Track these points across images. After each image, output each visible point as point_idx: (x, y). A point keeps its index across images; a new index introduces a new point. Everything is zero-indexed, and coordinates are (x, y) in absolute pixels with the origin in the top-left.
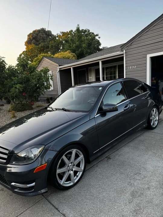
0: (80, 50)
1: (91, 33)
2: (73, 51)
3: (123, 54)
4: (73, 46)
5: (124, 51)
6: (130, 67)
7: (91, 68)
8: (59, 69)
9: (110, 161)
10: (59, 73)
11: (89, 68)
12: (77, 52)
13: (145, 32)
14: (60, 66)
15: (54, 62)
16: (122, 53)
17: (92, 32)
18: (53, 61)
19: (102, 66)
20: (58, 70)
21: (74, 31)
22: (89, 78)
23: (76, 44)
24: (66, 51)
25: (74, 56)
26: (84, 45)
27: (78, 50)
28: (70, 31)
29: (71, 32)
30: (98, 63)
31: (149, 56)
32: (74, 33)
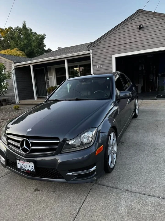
0: (29, 48)
1: (33, 32)
2: (22, 49)
3: (90, 54)
4: (20, 43)
5: (91, 51)
6: (96, 67)
7: (51, 67)
8: (15, 66)
9: (125, 144)
10: (14, 71)
11: (48, 67)
12: (26, 51)
13: (110, 34)
14: (15, 63)
15: (8, 59)
16: (88, 52)
17: (35, 32)
18: (6, 57)
19: (68, 65)
20: (13, 68)
21: (14, 29)
22: (49, 77)
23: (24, 42)
24: (13, 49)
25: (23, 55)
26: (34, 44)
27: (27, 49)
28: (9, 28)
29: (11, 29)
30: (64, 62)
31: (114, 57)
32: (14, 30)
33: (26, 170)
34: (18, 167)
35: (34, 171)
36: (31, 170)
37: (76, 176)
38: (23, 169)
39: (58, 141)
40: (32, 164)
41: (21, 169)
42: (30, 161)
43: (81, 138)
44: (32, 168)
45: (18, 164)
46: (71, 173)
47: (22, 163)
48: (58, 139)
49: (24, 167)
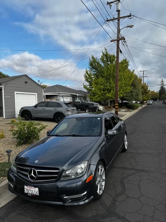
33: (31, 194)
34: (25, 192)
35: (38, 195)
36: (36, 194)
37: (71, 199)
38: (29, 194)
39: (58, 171)
40: (37, 189)
41: (27, 193)
42: (35, 187)
43: (76, 168)
44: (37, 193)
45: (25, 190)
46: (67, 197)
47: (29, 189)
48: (58, 169)
49: (30, 192)
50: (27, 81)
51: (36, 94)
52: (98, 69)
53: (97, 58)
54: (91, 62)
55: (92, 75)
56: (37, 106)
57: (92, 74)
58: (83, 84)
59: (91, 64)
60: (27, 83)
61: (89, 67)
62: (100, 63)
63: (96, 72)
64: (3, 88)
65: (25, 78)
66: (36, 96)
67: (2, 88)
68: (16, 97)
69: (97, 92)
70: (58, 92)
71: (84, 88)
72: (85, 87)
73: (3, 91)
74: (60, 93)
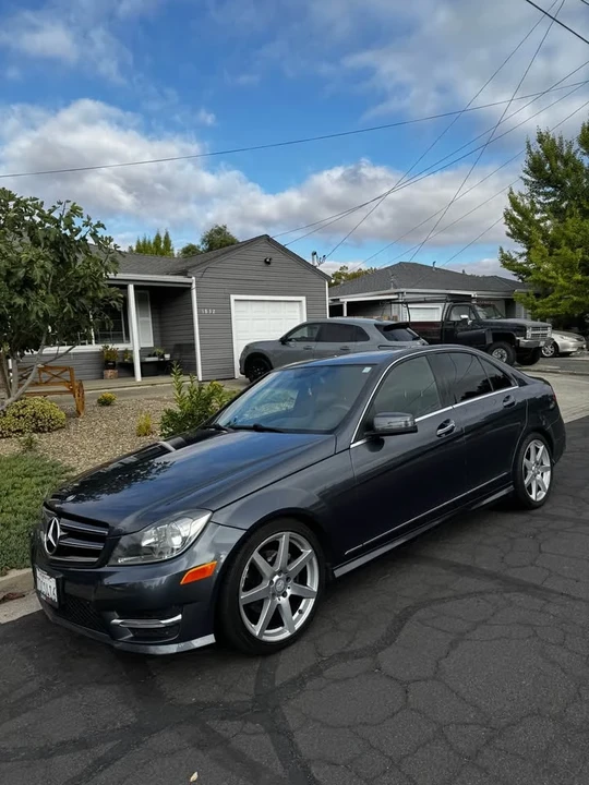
5: (194, 279)
16: (189, 280)
37: (133, 630)
40: (53, 584)
46: (120, 621)
50: (269, 255)
51: (303, 299)
52: (564, 185)
53: (561, 138)
54: (534, 159)
55: (537, 212)
56: (290, 340)
57: (538, 206)
58: (501, 249)
59: (536, 168)
60: (269, 263)
61: (525, 180)
62: (578, 156)
63: (555, 196)
64: (194, 286)
65: (263, 246)
66: (301, 306)
67: (191, 284)
68: (237, 311)
69: (552, 278)
70: (396, 287)
71: (505, 265)
72: (507, 262)
73: (194, 292)
74: (402, 290)
